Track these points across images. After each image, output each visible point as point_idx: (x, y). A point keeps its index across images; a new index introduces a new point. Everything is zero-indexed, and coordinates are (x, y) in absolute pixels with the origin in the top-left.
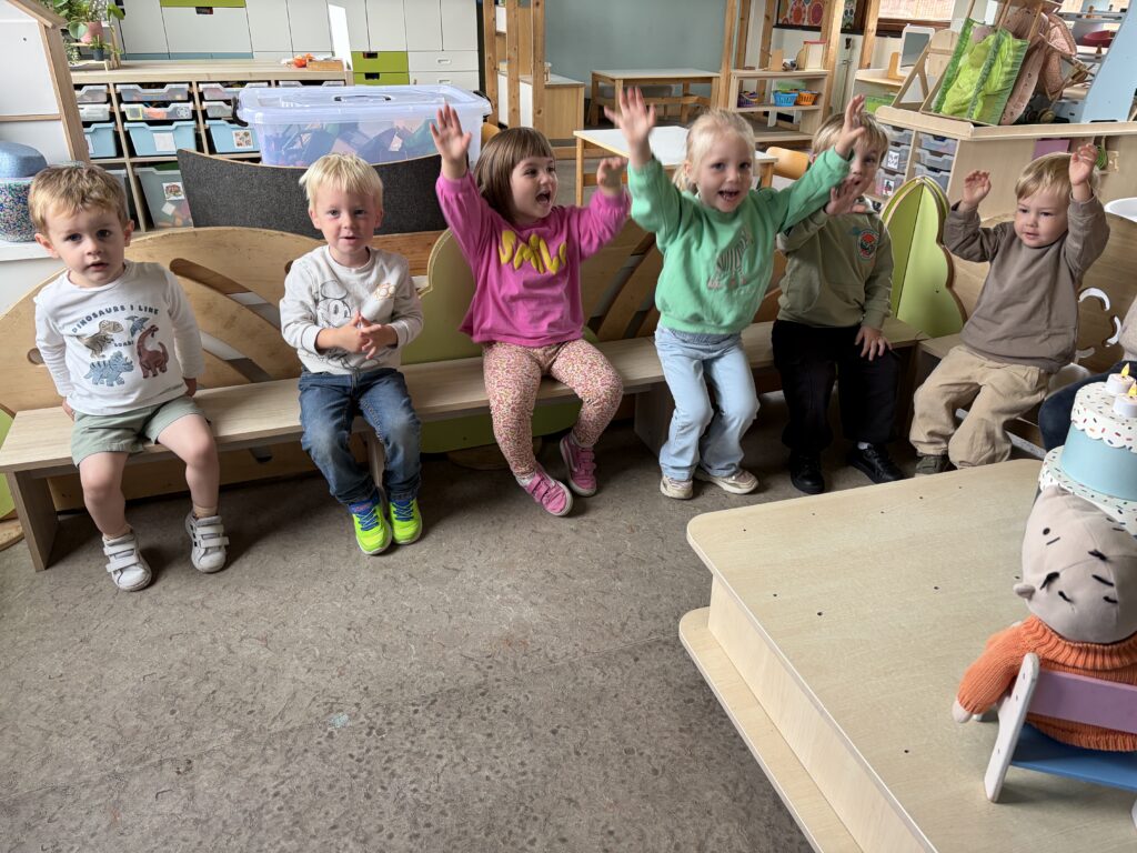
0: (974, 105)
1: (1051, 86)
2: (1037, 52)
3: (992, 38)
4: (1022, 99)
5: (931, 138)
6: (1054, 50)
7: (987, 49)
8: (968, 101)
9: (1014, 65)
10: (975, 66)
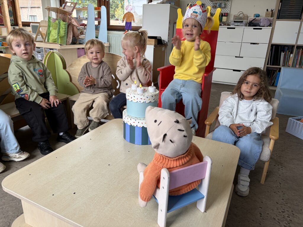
0: (58, 40)
1: (76, 35)
2: (70, 26)
3: (57, 21)
4: (70, 38)
5: (49, 49)
6: (74, 25)
7: (57, 24)
8: (56, 39)
9: (65, 29)
10: (55, 29)
